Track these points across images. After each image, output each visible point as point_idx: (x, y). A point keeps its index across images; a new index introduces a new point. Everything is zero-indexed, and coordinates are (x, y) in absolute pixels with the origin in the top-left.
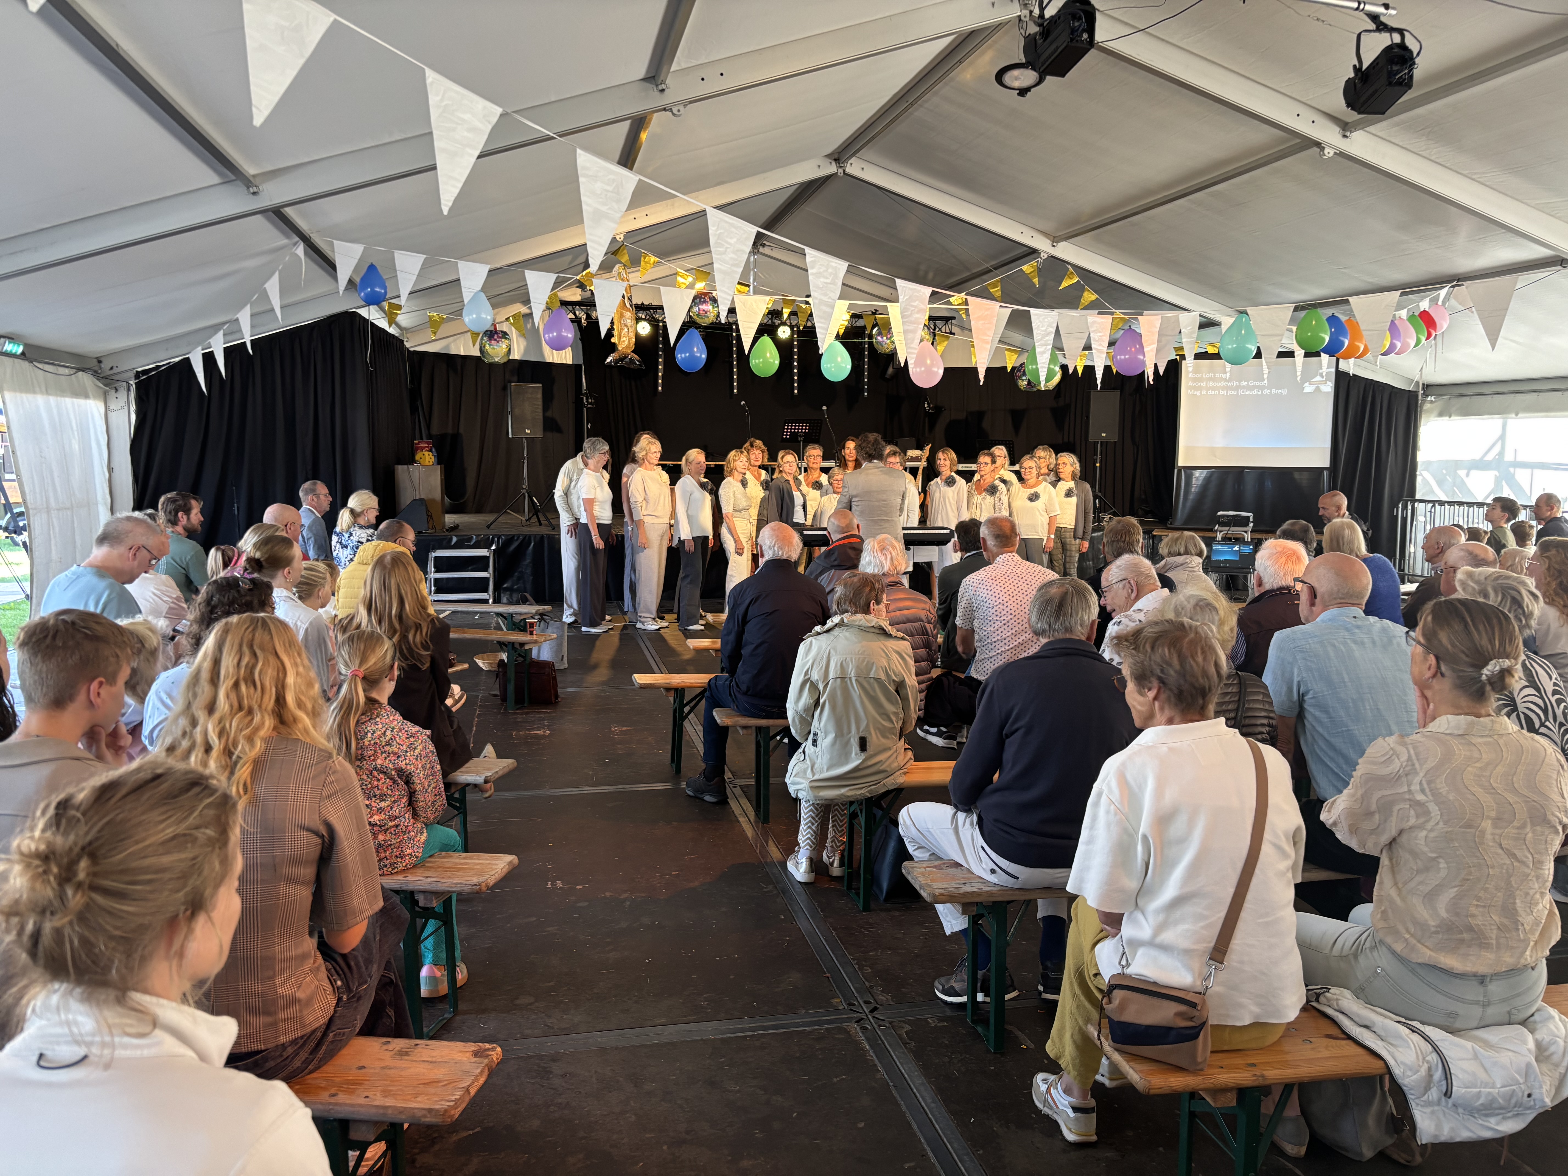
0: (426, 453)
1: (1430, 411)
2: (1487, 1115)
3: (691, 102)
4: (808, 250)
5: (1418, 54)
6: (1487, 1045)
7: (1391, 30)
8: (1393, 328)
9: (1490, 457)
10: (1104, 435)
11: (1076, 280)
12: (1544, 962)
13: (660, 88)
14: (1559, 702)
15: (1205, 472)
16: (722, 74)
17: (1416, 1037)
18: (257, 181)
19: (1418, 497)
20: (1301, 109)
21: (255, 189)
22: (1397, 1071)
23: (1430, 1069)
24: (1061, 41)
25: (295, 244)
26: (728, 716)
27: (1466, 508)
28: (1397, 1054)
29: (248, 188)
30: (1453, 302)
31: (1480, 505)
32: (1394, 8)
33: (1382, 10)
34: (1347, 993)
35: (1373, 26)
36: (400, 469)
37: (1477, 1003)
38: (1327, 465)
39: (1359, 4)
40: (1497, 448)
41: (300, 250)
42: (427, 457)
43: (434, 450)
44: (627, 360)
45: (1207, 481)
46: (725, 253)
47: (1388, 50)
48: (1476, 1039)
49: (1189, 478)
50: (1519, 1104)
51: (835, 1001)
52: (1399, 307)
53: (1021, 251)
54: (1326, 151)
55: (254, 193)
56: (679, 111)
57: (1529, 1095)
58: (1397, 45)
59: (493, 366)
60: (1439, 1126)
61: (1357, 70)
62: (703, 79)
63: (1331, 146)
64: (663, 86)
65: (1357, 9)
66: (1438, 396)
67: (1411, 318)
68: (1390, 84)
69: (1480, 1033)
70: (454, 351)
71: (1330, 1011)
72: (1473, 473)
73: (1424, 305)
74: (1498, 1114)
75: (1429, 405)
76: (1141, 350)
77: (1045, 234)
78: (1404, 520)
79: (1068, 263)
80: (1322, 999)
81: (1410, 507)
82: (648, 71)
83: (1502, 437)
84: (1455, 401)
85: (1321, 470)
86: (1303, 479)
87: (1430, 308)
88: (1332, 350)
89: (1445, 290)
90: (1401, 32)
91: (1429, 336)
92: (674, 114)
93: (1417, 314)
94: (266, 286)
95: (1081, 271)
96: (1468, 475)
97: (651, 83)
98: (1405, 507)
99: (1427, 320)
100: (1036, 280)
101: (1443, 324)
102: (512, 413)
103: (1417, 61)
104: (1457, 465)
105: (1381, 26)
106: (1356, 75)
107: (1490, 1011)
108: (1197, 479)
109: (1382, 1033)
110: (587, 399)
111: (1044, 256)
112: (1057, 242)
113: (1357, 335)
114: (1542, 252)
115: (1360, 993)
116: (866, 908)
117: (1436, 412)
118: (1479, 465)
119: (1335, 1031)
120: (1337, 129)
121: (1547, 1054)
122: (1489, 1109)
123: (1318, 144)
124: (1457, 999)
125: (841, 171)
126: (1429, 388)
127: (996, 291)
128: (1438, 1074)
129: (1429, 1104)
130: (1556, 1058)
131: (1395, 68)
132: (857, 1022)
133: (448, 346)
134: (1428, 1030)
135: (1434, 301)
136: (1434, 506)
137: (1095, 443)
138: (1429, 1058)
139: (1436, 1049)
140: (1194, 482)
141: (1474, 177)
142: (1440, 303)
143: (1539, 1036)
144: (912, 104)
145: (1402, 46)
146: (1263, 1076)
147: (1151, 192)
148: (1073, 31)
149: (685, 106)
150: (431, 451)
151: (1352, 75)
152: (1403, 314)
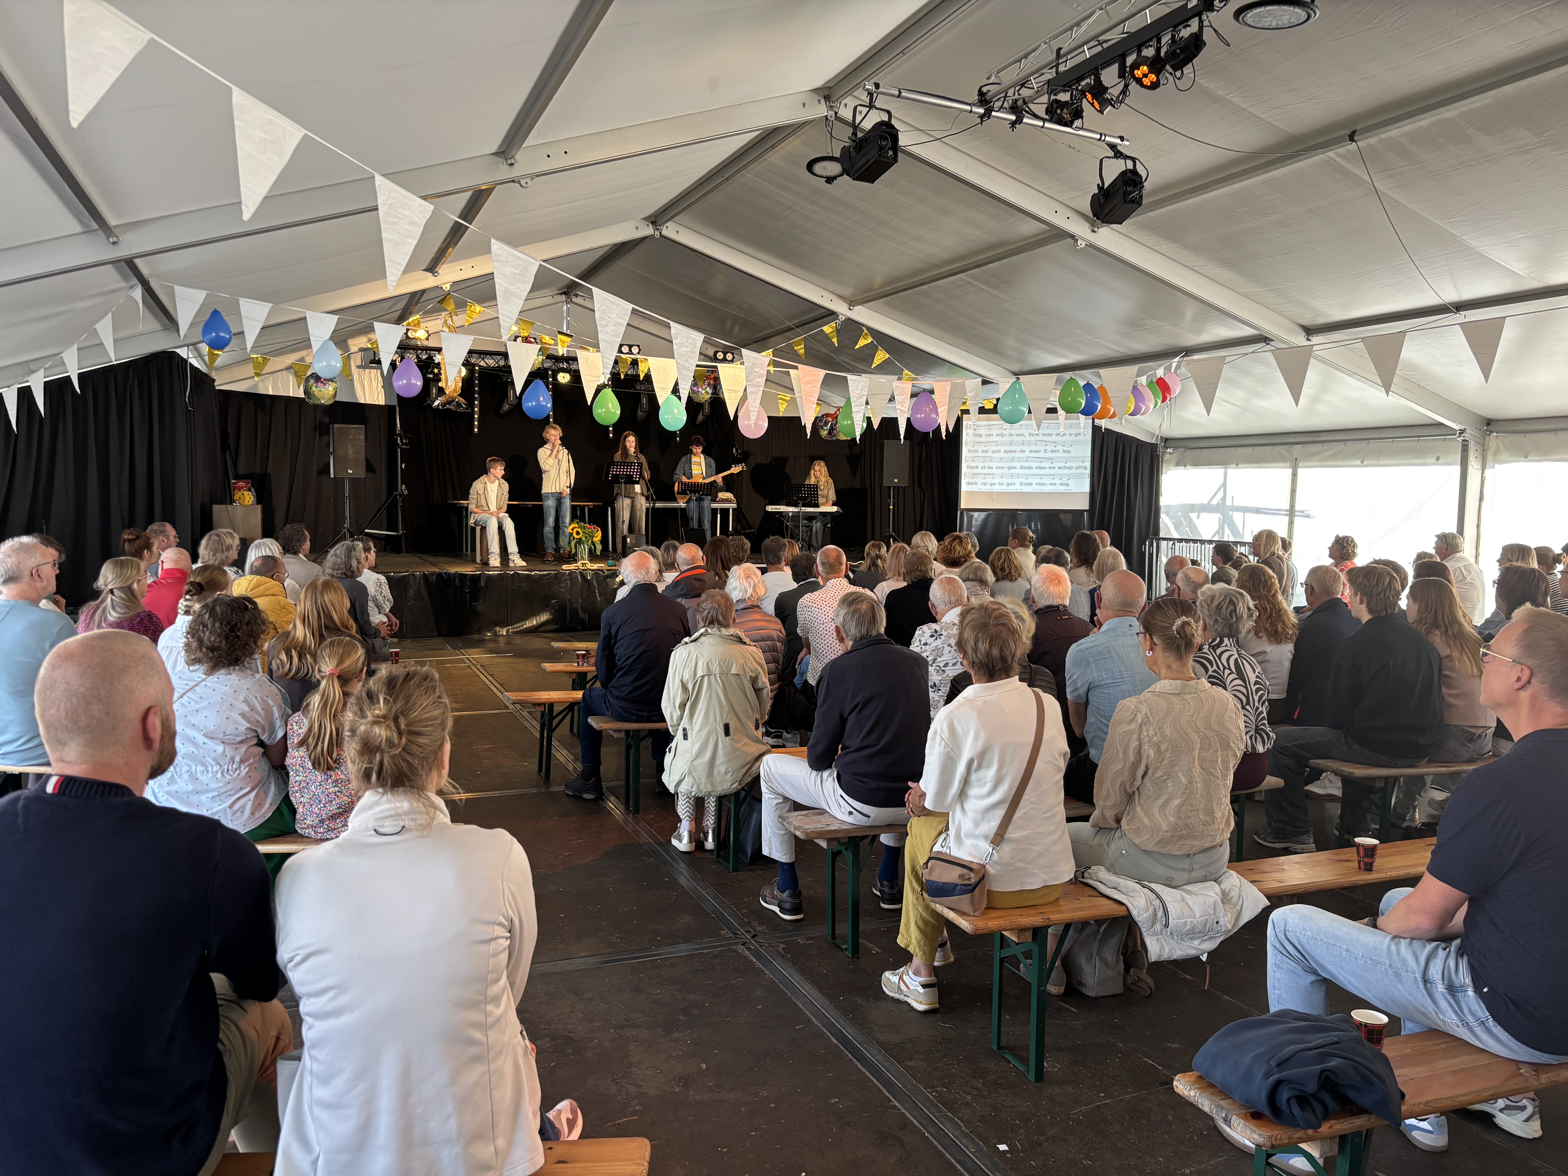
0: (246, 493)
1: (1169, 461)
2: (1191, 939)
3: (537, 176)
4: (672, 324)
5: (1146, 180)
6: (1190, 893)
7: (1127, 157)
8: (1136, 390)
9: (1215, 502)
10: (896, 480)
11: (870, 340)
12: (1228, 841)
13: (509, 162)
14: (1257, 690)
15: (985, 513)
16: (566, 153)
17: (1145, 890)
18: (116, 231)
19: (1162, 535)
20: (1058, 207)
21: (115, 239)
22: (1134, 912)
23: (1155, 909)
24: (872, 155)
25: (131, 287)
26: (603, 722)
27: (1199, 545)
28: (1133, 902)
29: (108, 238)
30: (1183, 370)
31: (1210, 542)
32: (1128, 140)
33: (1118, 141)
34: (1102, 868)
35: (1112, 154)
36: (216, 508)
37: (1185, 870)
38: (1087, 508)
39: (1101, 136)
40: (1220, 494)
41: (138, 293)
42: (247, 497)
43: (253, 490)
44: (454, 403)
45: (985, 521)
46: (607, 325)
47: (1123, 174)
48: (1183, 890)
49: (970, 518)
50: (1211, 929)
51: (723, 932)
52: (1138, 375)
53: (821, 312)
54: (1079, 242)
55: (114, 243)
56: (526, 183)
57: (1217, 923)
58: (1130, 170)
59: (317, 407)
60: (1162, 948)
61: (1100, 188)
62: (548, 156)
63: (1083, 239)
64: (513, 161)
65: (1100, 139)
66: (1175, 448)
67: (1150, 384)
68: (1125, 201)
69: (1187, 887)
70: (262, 391)
71: (1091, 882)
72: (1203, 515)
73: (1160, 373)
74: (1199, 938)
75: (1169, 455)
76: (935, 409)
77: (843, 298)
78: (1151, 555)
79: (863, 325)
80: (1086, 874)
81: (1155, 545)
82: (499, 147)
83: (1224, 485)
84: (1188, 452)
85: (1081, 512)
86: (1067, 520)
87: (1165, 374)
88: (1086, 412)
89: (1177, 359)
90: (1134, 160)
91: (1164, 401)
92: (521, 186)
93: (1154, 380)
94: (96, 326)
95: (874, 332)
96: (1198, 517)
97: (500, 157)
98: (1151, 545)
99: (1163, 387)
100: (835, 340)
101: (1176, 390)
102: (333, 453)
103: (1145, 184)
104: (1193, 508)
105: (1119, 154)
106: (1100, 192)
107: (1194, 874)
108: (976, 521)
109: (1124, 890)
110: (401, 439)
111: (842, 318)
112: (854, 306)
113: (1107, 401)
114: (1248, 332)
115: (1112, 869)
116: (735, 869)
117: (1174, 462)
118: (1205, 508)
119: (1095, 893)
120: (1087, 225)
121: (1228, 898)
122: (1191, 934)
123: (1073, 237)
124: (1173, 868)
125: (657, 233)
126: (1167, 441)
127: (800, 349)
128: (1160, 913)
129: (1156, 934)
130: (1234, 900)
131: (1130, 189)
132: (743, 945)
133: (256, 386)
134: (1153, 886)
135: (1168, 369)
136: (1174, 544)
137: (889, 488)
138: (1154, 903)
139: (1158, 897)
140: (974, 523)
141: (1195, 268)
142: (1173, 371)
143: (1223, 886)
144: (727, 179)
145: (1134, 172)
146: (1048, 919)
147: (935, 266)
148: (881, 148)
149: (532, 179)
150: (250, 490)
151: (1097, 191)
152: (1143, 380)
